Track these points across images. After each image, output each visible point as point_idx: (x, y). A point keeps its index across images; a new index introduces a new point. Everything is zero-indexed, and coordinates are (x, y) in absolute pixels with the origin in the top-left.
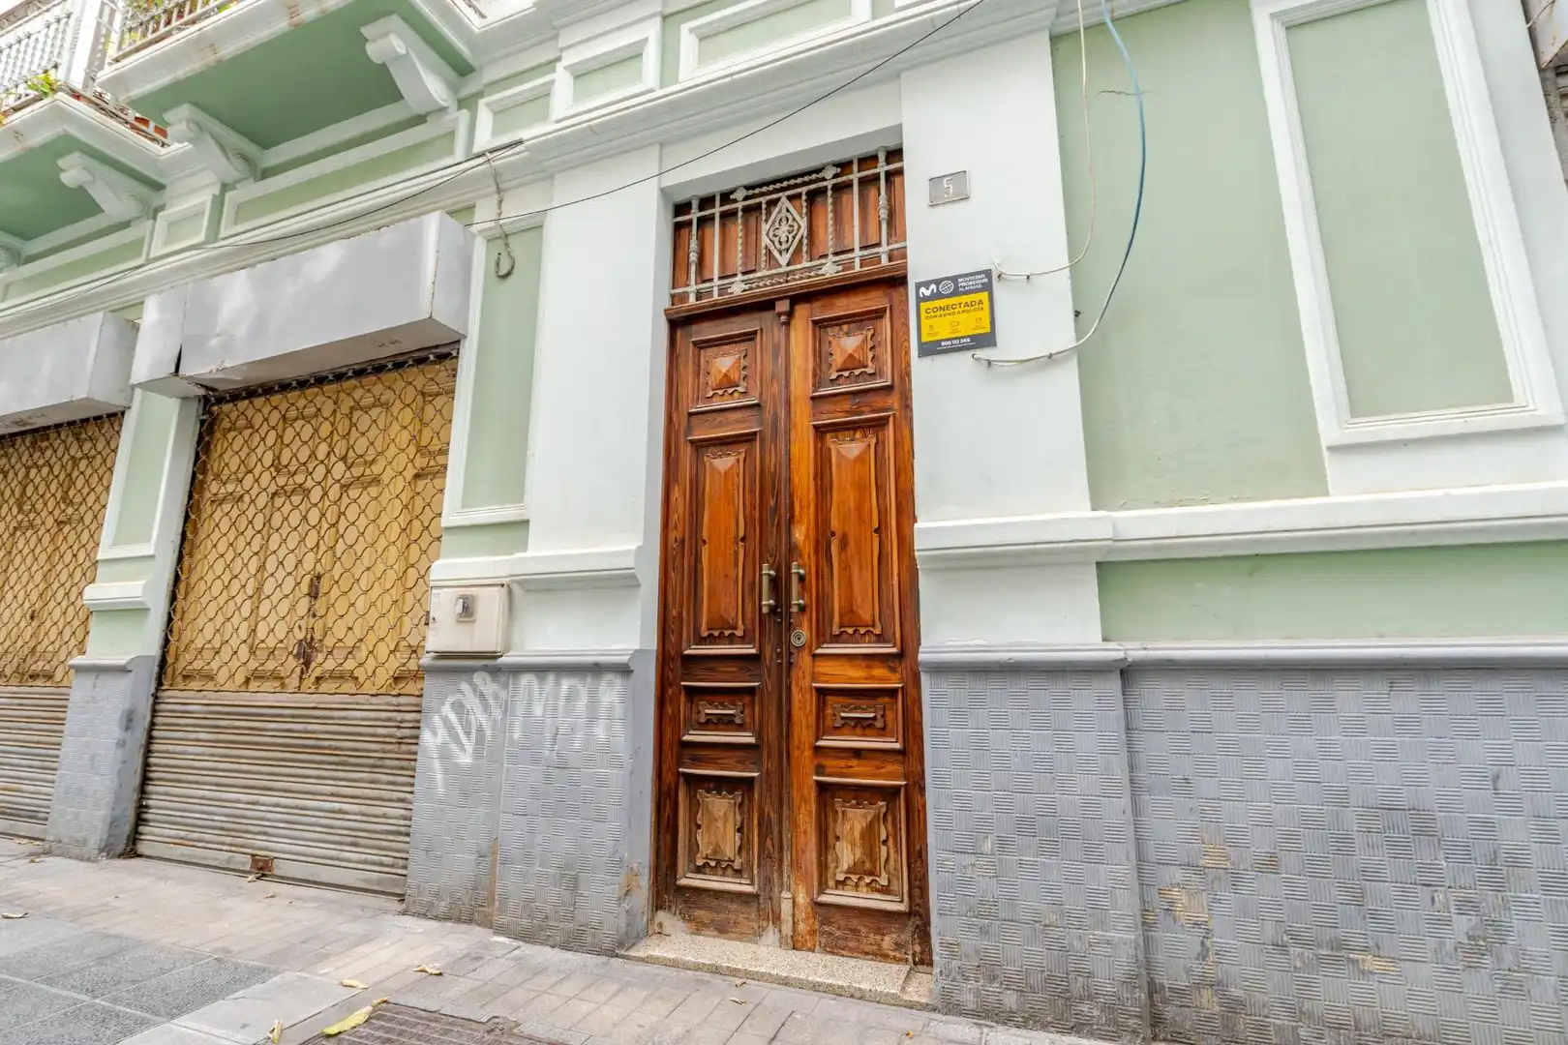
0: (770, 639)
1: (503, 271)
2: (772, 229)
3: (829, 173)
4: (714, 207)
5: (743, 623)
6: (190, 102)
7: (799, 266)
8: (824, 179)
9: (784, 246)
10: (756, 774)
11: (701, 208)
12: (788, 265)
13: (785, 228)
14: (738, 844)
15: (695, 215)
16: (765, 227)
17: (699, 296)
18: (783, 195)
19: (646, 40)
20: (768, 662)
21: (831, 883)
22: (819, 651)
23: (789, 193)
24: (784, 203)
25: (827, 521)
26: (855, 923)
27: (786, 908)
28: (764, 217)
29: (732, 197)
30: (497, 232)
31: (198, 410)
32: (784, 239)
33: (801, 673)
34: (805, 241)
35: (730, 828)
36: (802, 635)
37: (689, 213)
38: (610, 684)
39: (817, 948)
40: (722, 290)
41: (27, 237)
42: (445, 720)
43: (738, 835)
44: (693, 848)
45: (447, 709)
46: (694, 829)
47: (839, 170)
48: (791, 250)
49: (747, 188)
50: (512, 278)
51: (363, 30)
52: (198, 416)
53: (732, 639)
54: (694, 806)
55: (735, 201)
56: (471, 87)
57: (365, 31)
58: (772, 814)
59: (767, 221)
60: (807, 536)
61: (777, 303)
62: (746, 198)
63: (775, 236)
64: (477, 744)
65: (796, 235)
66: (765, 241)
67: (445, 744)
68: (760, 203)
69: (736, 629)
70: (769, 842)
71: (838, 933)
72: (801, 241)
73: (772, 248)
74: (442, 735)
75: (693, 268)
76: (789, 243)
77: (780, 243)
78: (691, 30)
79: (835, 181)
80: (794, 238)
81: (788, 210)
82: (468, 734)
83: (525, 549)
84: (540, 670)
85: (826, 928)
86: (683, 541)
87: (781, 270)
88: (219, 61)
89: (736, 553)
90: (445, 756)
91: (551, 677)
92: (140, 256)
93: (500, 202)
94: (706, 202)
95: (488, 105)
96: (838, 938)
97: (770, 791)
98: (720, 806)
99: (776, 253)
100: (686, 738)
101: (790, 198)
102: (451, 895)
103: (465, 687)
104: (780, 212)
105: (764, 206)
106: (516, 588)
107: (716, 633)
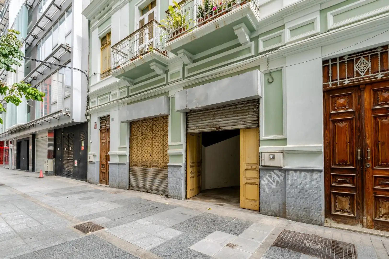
0: (359, 165)
1: (270, 81)
2: (358, 66)
3: (379, 50)
4: (337, 61)
5: (350, 161)
6: (184, 49)
7: (368, 76)
8: (377, 51)
9: (363, 70)
10: (355, 193)
11: (332, 62)
12: (364, 75)
13: (363, 65)
14: (349, 207)
15: (330, 63)
16: (355, 66)
17: (333, 85)
18: (362, 56)
19: (316, 18)
20: (358, 170)
21: (378, 216)
22: (375, 168)
23: (363, 56)
24: (362, 58)
25: (378, 138)
26: (386, 225)
27: (365, 220)
28: (355, 63)
29: (343, 58)
30: (268, 72)
31: (185, 115)
32: (362, 68)
33: (369, 173)
34: (370, 69)
35: (347, 203)
36: (369, 164)
37: (328, 63)
38: (316, 174)
39: (374, 228)
40: (341, 83)
41: (134, 79)
42: (267, 179)
43: (349, 205)
44: (335, 207)
45: (267, 177)
46: (335, 203)
47: (383, 48)
48: (365, 71)
49: (349, 55)
50: (273, 83)
51: (233, 27)
52: (185, 116)
53: (346, 165)
54: (335, 199)
55: (345, 59)
56: (255, 35)
57: (234, 28)
58: (360, 201)
59: (356, 64)
60: (371, 142)
61: (360, 86)
62: (348, 58)
63: (359, 68)
64: (276, 184)
65: (367, 67)
66: (355, 69)
67: (267, 183)
68: (354, 59)
69: (347, 162)
70: (359, 207)
71: (380, 226)
72: (368, 69)
73: (358, 71)
74: (266, 182)
75: (330, 78)
76: (365, 70)
77: (361, 70)
78: (331, 14)
79: (381, 51)
80: (366, 68)
81: (363, 60)
82: (274, 182)
83: (287, 145)
84: (295, 170)
85: (377, 225)
86: (330, 143)
87: (362, 77)
88: (195, 39)
89: (347, 146)
90: (268, 186)
91: (298, 172)
92: (164, 81)
93: (268, 64)
94: (334, 60)
95: (261, 40)
96: (380, 227)
97: (359, 197)
98: (343, 199)
99: (360, 73)
100: (333, 185)
101: (364, 57)
102: (273, 211)
103: (272, 173)
104: (361, 61)
105: (355, 60)
106: (285, 153)
107: (341, 163)
